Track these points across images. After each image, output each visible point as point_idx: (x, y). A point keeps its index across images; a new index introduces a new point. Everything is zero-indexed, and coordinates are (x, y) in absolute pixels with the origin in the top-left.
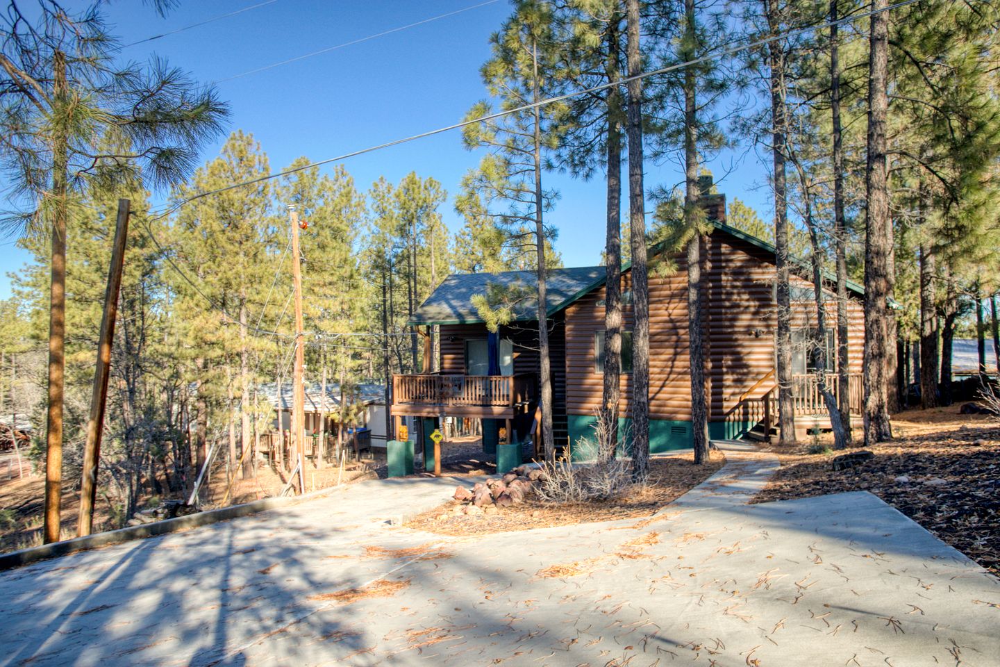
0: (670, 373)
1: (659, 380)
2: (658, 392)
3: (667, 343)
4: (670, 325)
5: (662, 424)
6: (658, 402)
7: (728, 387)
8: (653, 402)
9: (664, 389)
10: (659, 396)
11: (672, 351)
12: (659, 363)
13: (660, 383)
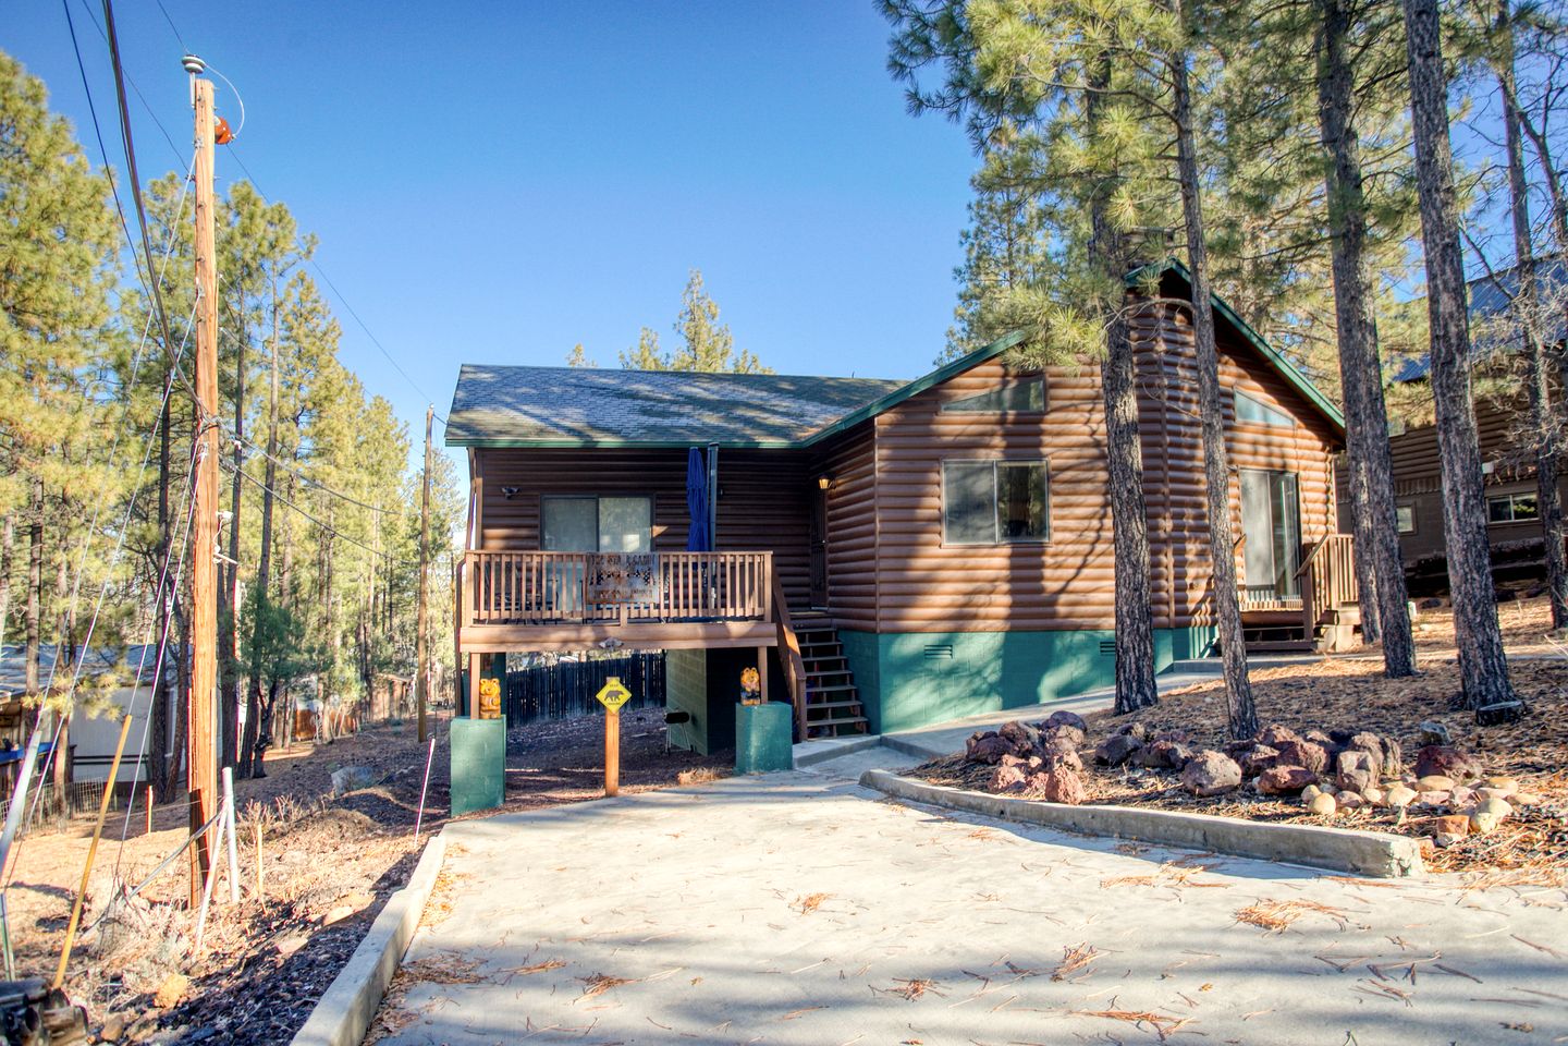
0: (1097, 540)
1: (1075, 554)
2: (1074, 578)
3: (1088, 486)
4: (1094, 451)
5: (1079, 637)
6: (1072, 597)
7: (1192, 564)
8: (1063, 598)
9: (1085, 572)
10: (1074, 585)
11: (1099, 499)
12: (1072, 523)
13: (1078, 561)
